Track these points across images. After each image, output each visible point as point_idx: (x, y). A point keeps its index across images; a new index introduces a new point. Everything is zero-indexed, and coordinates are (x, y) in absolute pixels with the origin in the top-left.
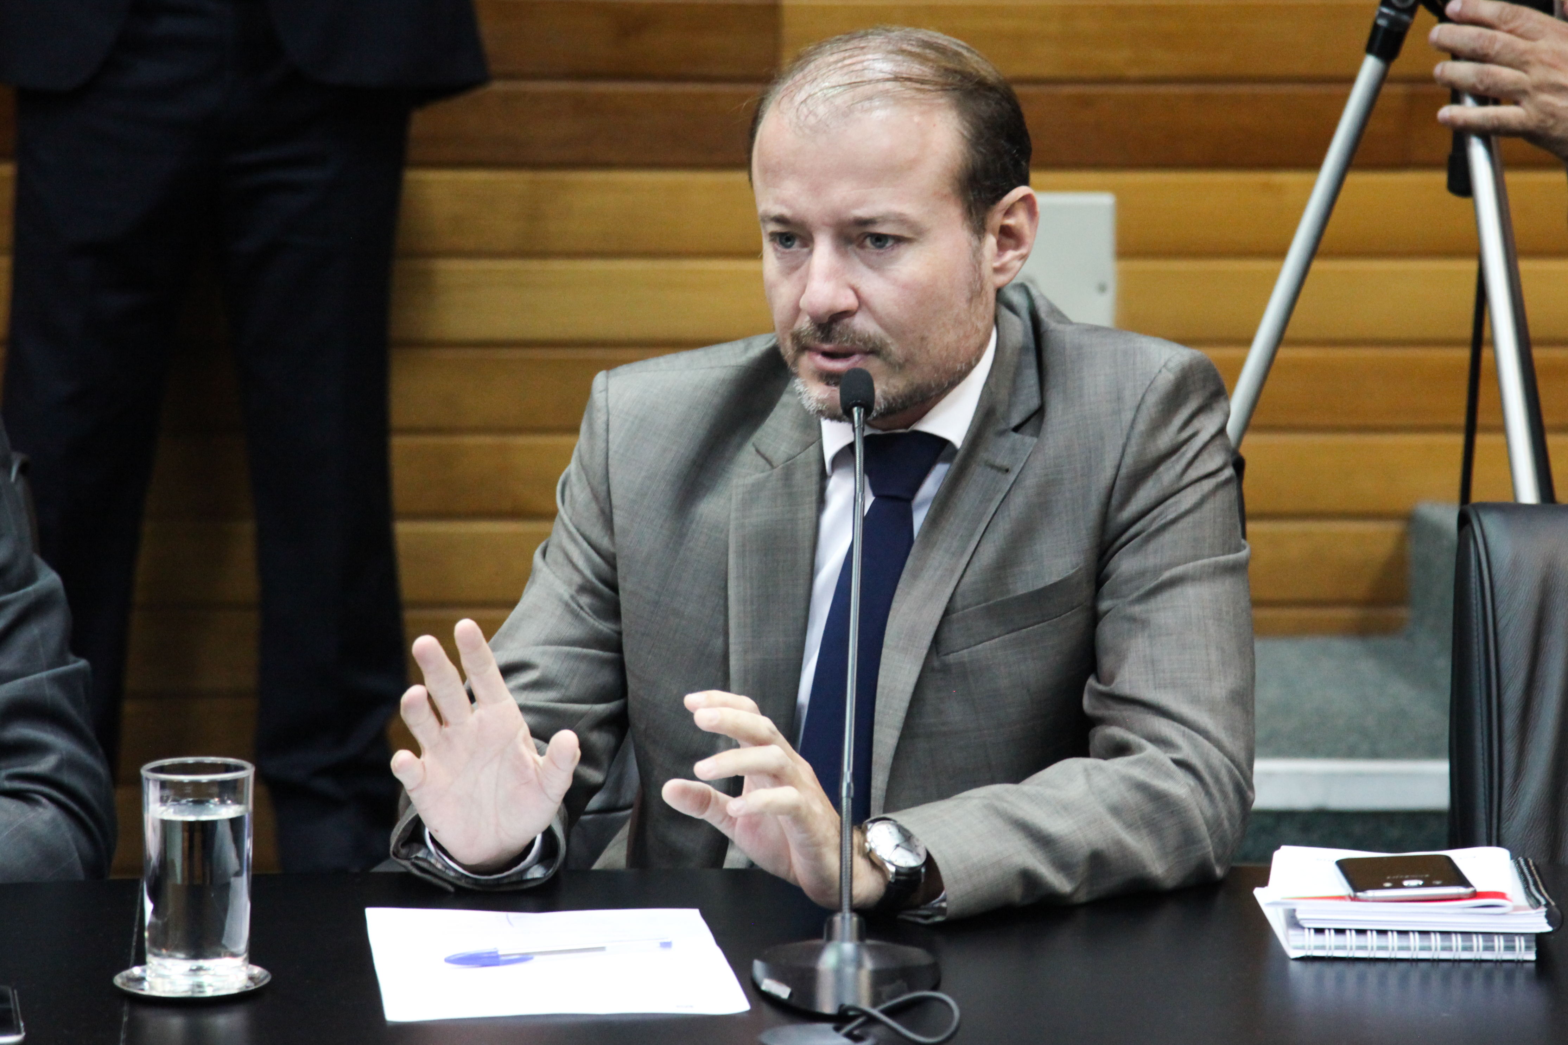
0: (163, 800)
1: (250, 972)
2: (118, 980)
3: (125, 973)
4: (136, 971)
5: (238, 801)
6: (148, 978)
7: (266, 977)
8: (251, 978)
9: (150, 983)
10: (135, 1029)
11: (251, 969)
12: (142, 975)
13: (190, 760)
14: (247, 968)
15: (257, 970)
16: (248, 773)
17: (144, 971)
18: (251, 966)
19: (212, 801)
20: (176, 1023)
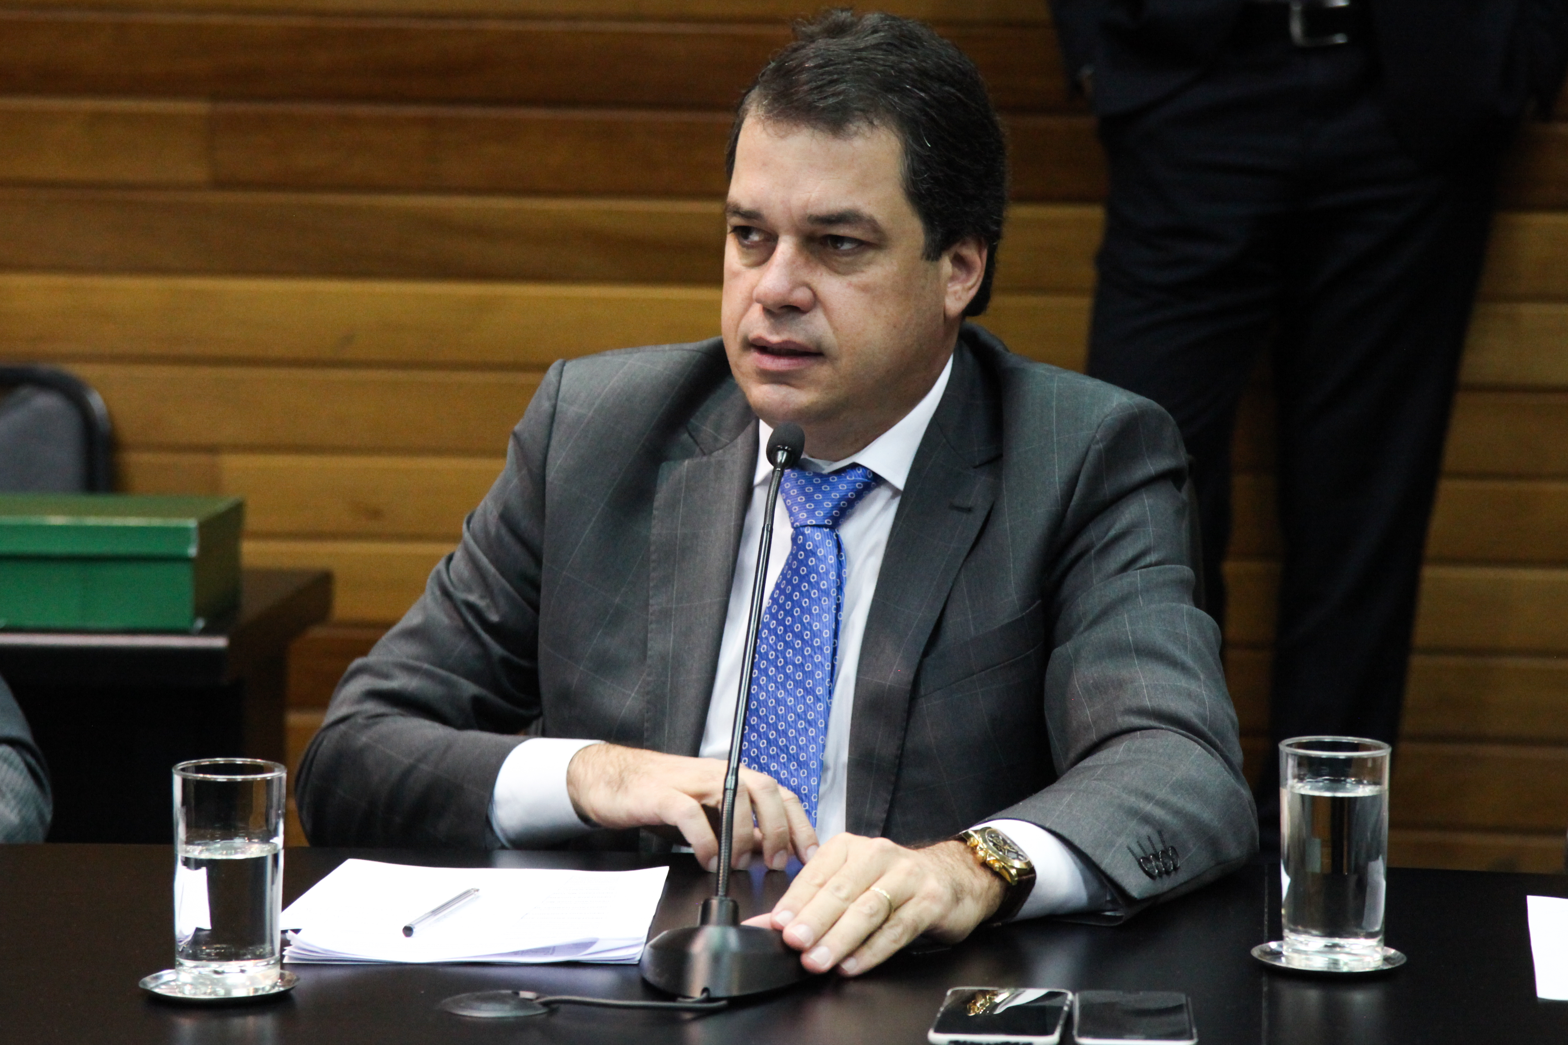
0: (1301, 778)
1: (1385, 954)
2: (1256, 952)
3: (1264, 946)
4: (1273, 945)
5: (1376, 782)
6: (1284, 953)
7: (1403, 958)
8: (1387, 959)
9: (1287, 957)
10: (1274, 999)
11: (1386, 950)
12: (1279, 949)
13: (1328, 739)
14: (1382, 949)
15: (1392, 952)
16: (1384, 752)
17: (1281, 946)
18: (1386, 948)
19: (1348, 780)
20: (1312, 995)
